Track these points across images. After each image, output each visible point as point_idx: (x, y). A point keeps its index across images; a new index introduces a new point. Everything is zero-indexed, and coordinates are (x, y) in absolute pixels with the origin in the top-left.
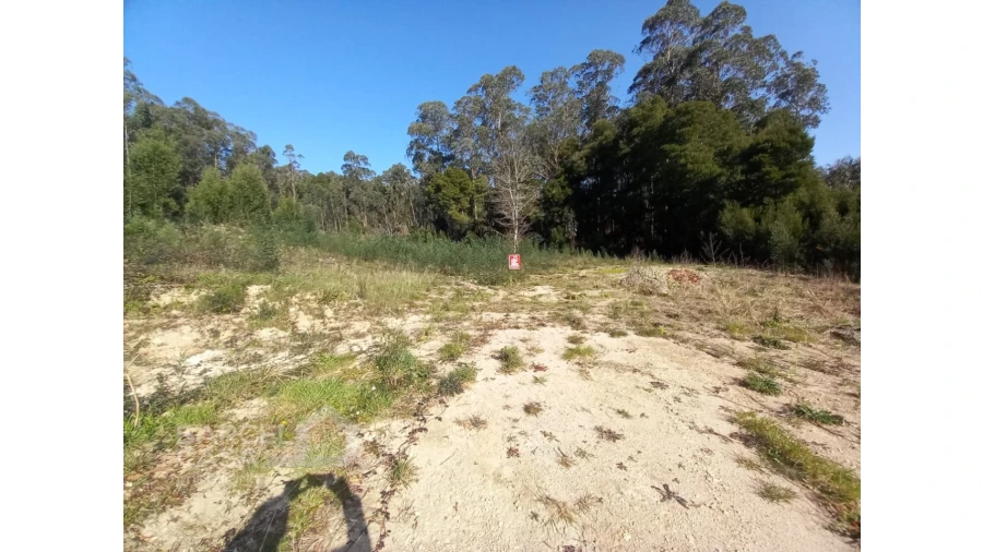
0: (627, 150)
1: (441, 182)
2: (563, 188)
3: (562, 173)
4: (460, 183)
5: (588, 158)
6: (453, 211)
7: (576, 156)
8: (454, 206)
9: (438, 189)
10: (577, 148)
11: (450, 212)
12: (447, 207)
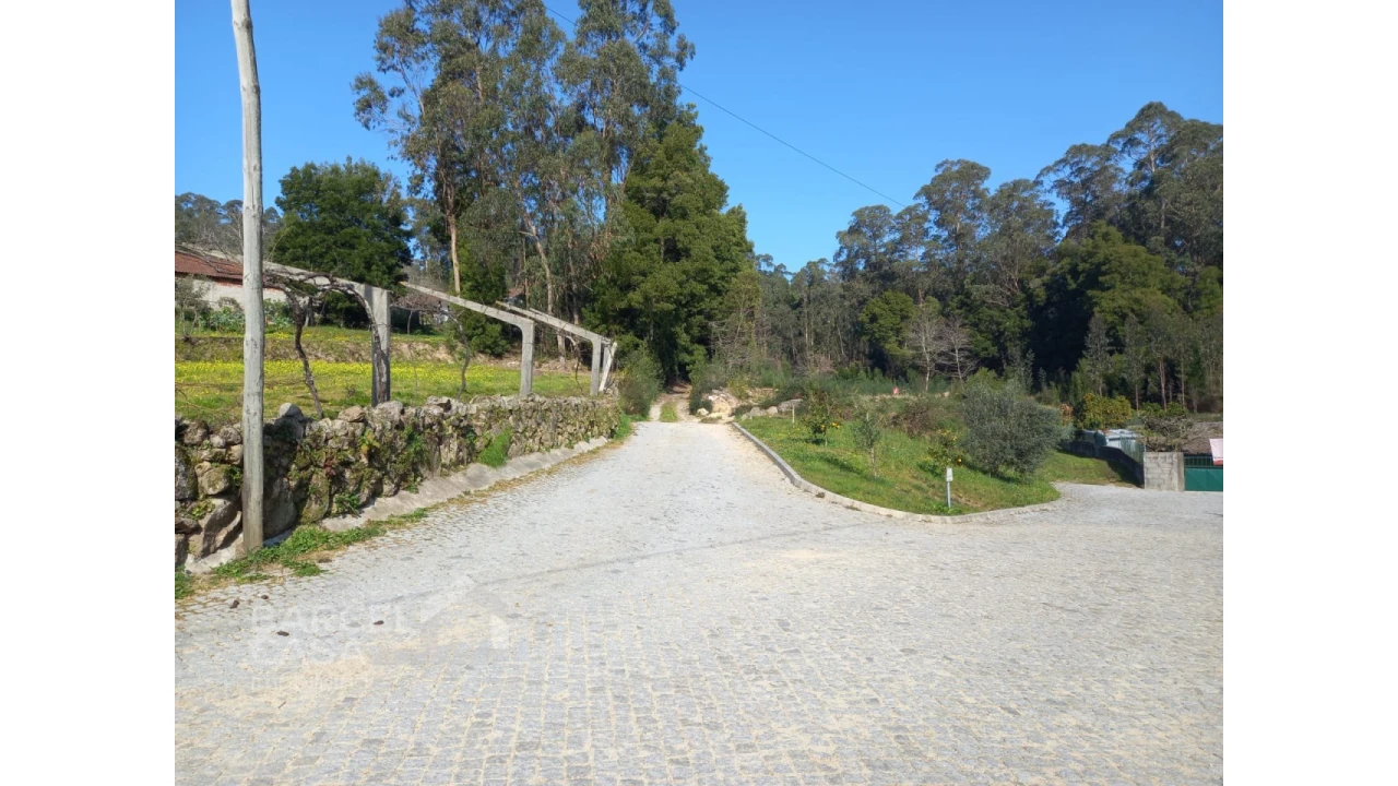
0: (1074, 286)
1: (877, 310)
2: (1022, 318)
3: (1022, 301)
4: (901, 310)
5: (1047, 286)
6: (891, 347)
7: (1035, 283)
8: (894, 338)
9: (874, 319)
10: (1041, 272)
11: (887, 346)
12: (884, 339)
